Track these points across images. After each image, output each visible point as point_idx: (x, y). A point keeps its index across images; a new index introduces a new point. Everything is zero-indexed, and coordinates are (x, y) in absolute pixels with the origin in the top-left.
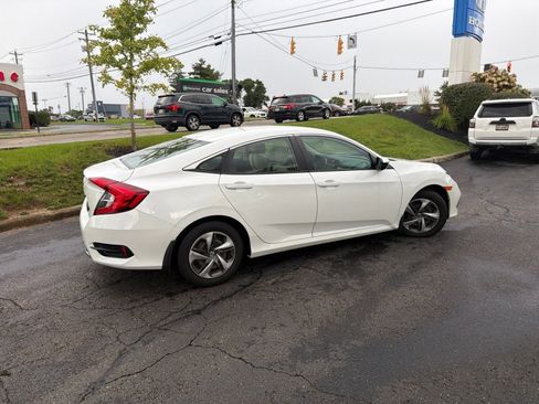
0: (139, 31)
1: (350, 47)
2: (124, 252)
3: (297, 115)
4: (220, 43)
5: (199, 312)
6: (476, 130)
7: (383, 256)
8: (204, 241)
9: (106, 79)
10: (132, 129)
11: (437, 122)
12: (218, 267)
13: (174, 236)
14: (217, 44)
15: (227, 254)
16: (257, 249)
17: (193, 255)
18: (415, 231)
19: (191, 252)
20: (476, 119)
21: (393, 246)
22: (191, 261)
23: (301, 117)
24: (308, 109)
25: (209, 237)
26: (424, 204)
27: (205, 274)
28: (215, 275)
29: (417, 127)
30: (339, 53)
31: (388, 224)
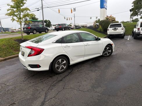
0: (22, 6)
1: (74, 11)
2: (38, 66)
3: (62, 29)
4: (39, 10)
5: (61, 80)
6: (109, 31)
7: (100, 62)
8: (59, 61)
9: (13, 20)
10: (22, 34)
11: (98, 30)
12: (63, 68)
13: (52, 61)
14: (38, 10)
15: (64, 65)
16: (72, 63)
17: (56, 66)
18: (106, 55)
19: (56, 65)
20: (109, 28)
21: (101, 59)
22: (56, 67)
23: (63, 29)
24: (65, 27)
25: (60, 60)
26: (107, 49)
27: (59, 70)
28: (62, 70)
29: (94, 31)
30: (72, 13)
31: (100, 54)
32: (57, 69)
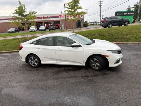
13: (26, 56)
19: (29, 60)
25: (32, 58)
26: (95, 60)
28: (34, 66)
31: (81, 63)
32: (31, 63)
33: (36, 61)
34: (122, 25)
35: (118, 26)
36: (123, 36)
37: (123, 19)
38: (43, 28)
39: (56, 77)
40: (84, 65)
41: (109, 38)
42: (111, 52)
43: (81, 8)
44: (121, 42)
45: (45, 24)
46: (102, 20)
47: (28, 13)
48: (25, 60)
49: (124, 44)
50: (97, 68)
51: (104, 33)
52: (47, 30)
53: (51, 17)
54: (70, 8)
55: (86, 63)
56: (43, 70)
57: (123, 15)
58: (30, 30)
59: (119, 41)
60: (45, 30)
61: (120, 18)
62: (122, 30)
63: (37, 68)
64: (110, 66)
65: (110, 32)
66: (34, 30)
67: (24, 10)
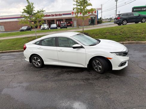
8: (35, 58)
10: (83, 28)
19: (33, 60)
28: (37, 66)
31: (83, 65)
32: (34, 64)
33: (39, 62)
34: (139, 22)
35: (134, 23)
36: (137, 34)
37: (140, 15)
38: (54, 25)
39: (56, 78)
40: (86, 67)
41: (121, 37)
42: (114, 54)
43: (91, 5)
44: (134, 42)
45: (57, 22)
46: (117, 16)
47: (37, 12)
48: (28, 60)
49: (137, 43)
50: (99, 71)
51: (117, 31)
52: (59, 28)
53: (64, 14)
54: (79, 6)
55: (88, 65)
56: (45, 70)
57: (141, 11)
58: (41, 28)
59: (132, 41)
60: (56, 28)
61: (136, 14)
62: (137, 28)
63: (40, 69)
64: (113, 69)
65: (123, 30)
66: (45, 29)
67: (33, 8)
